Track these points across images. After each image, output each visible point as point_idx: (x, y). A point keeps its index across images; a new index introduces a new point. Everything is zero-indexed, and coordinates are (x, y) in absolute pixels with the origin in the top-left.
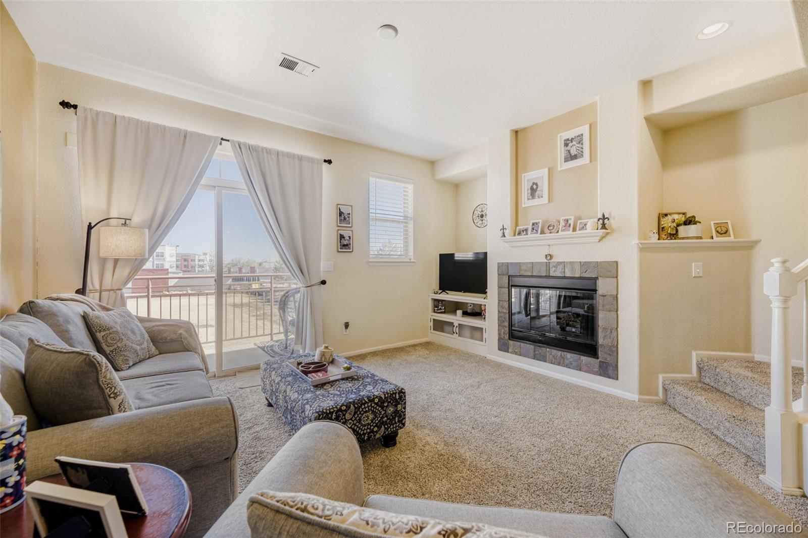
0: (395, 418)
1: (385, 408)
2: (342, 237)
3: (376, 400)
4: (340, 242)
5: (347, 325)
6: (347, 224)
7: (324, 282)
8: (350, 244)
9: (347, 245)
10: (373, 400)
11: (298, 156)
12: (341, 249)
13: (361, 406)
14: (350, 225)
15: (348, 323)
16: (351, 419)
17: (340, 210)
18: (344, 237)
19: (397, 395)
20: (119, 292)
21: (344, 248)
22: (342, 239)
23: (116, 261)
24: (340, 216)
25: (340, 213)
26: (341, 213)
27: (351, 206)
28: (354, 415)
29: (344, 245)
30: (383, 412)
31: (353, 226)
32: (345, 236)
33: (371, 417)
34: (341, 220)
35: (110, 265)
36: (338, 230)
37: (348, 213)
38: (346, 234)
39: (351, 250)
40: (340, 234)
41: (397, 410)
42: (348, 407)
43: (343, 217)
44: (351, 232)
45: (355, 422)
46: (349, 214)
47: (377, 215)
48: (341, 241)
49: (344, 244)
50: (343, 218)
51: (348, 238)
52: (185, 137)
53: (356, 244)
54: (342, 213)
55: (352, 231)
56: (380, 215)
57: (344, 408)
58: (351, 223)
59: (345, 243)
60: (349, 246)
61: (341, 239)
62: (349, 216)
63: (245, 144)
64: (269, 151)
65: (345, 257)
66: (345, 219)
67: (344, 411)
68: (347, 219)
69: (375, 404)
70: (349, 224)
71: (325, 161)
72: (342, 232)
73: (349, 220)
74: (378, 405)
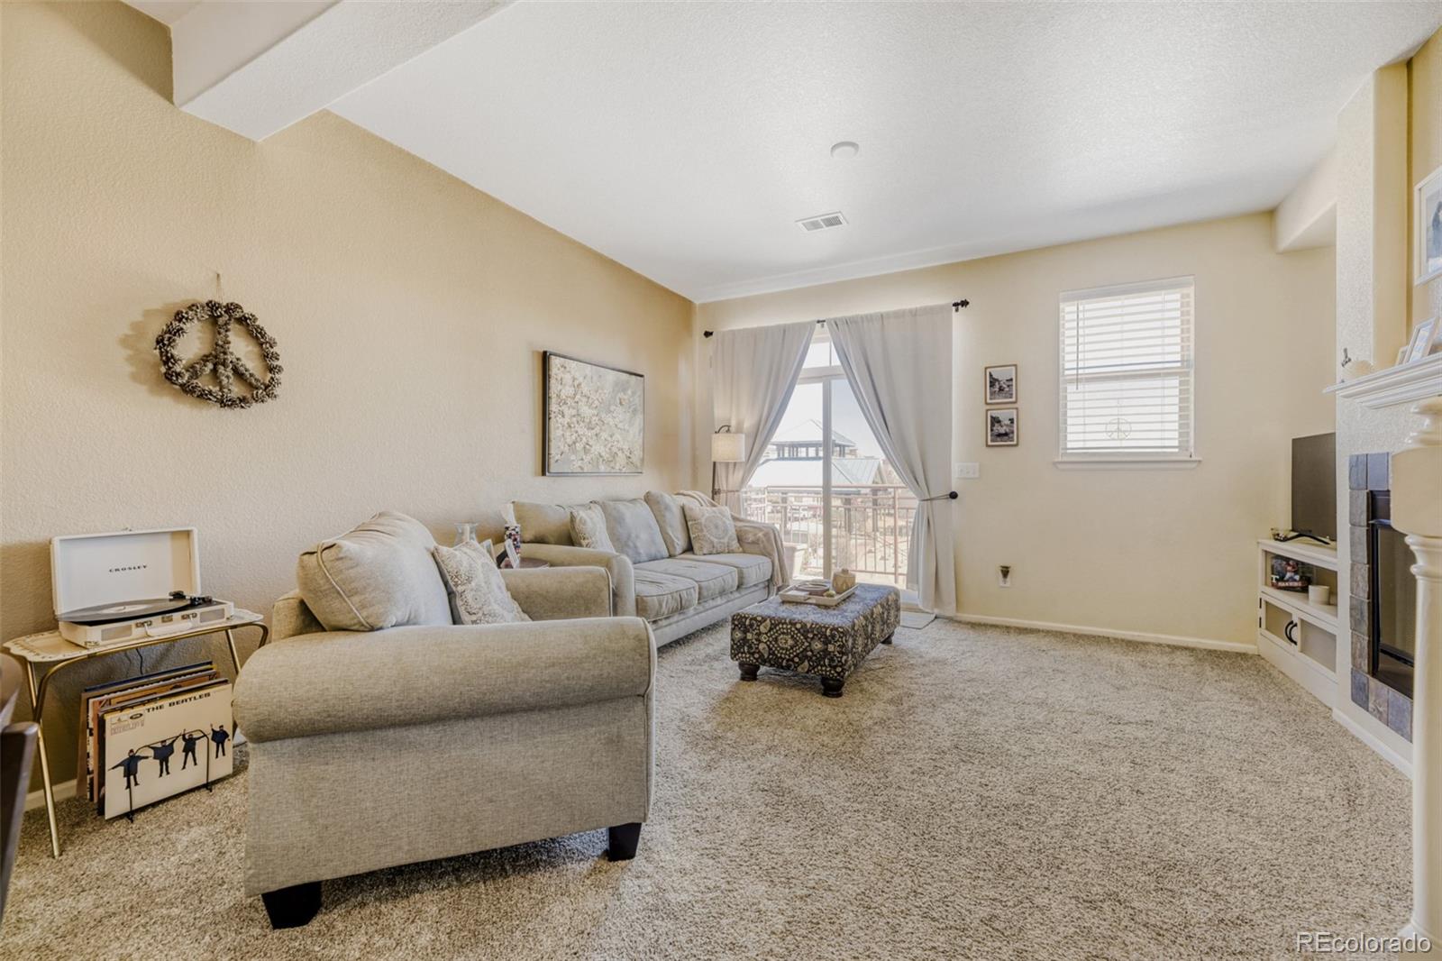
0: (824, 659)
1: (809, 640)
2: (995, 421)
3: (798, 626)
4: (992, 430)
5: (1005, 572)
6: (1006, 397)
7: (953, 496)
8: (1013, 432)
9: (1006, 434)
10: (795, 624)
11: (910, 311)
12: (992, 441)
13: (778, 625)
14: (1014, 399)
15: (1007, 568)
16: (766, 634)
17: (991, 375)
18: (999, 422)
19: (828, 631)
20: (736, 493)
21: (998, 439)
22: (996, 425)
23: (735, 464)
24: (992, 385)
25: (991, 382)
26: (993, 382)
27: (1015, 365)
28: (769, 631)
29: (1000, 435)
30: (806, 644)
31: (1019, 400)
32: (1000, 418)
33: (790, 642)
34: (992, 394)
35: (731, 467)
36: (987, 410)
37: (1009, 378)
38: (1003, 415)
39: (1015, 443)
40: (992, 417)
41: (827, 649)
42: (764, 620)
43: (998, 387)
44: (1015, 411)
45: (771, 639)
46: (1011, 380)
47: (1080, 371)
48: (995, 428)
49: (1001, 433)
50: (997, 389)
51: (1009, 422)
52: (784, 331)
53: (1027, 430)
54: (997, 380)
55: (1017, 409)
56: (1087, 371)
57: (759, 619)
58: (1014, 395)
59: (1002, 430)
60: (1011, 435)
61: (992, 425)
62: (1009, 383)
63: (841, 319)
64: (869, 318)
65: (1003, 456)
66: (1001, 389)
67: (760, 621)
68: (1007, 389)
69: (796, 629)
70: (1011, 397)
71: (956, 305)
72: (995, 414)
73: (1011, 390)
74: (799, 632)
